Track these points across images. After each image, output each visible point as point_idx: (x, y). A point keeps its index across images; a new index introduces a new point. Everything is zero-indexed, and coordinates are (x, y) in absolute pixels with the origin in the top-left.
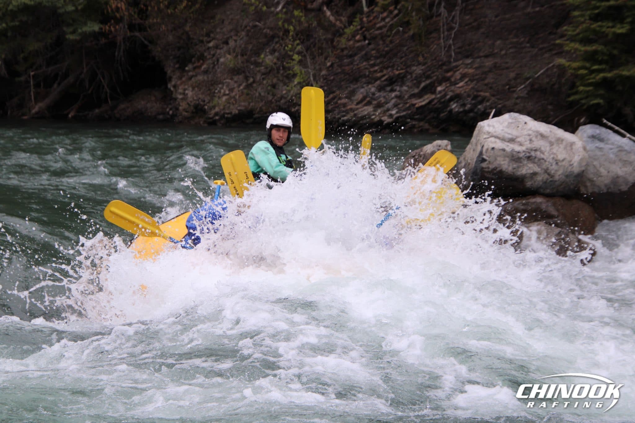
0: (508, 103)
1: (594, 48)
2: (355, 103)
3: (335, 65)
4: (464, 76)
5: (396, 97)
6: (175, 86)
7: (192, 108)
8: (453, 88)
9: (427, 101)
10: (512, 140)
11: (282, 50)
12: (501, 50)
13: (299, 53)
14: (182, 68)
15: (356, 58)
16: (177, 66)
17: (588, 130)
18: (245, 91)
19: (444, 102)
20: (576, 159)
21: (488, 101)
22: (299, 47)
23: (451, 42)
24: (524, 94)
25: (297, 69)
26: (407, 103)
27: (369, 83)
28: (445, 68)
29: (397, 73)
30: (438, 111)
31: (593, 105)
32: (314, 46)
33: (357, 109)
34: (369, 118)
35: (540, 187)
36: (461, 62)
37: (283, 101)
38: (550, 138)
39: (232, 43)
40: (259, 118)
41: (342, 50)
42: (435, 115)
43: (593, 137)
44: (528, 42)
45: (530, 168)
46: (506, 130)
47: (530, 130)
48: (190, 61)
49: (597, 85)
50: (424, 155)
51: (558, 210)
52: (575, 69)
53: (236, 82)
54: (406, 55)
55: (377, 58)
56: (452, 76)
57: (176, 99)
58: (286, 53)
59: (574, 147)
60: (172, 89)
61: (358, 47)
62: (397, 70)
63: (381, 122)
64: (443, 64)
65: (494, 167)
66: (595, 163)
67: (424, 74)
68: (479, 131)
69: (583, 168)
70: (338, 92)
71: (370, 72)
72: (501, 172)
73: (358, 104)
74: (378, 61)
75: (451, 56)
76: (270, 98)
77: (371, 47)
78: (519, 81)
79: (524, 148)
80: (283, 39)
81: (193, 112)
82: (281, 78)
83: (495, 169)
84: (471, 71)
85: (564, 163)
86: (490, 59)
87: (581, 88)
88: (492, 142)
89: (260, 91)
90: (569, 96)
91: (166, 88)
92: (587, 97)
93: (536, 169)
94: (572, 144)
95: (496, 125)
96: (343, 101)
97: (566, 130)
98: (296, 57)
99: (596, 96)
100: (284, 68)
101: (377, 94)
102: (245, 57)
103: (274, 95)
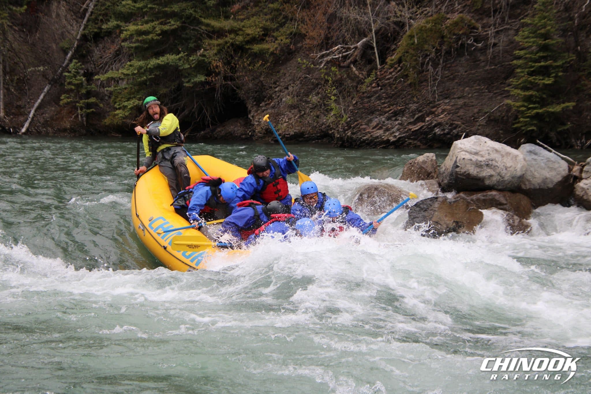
0: (473, 129)
1: (530, 93)
2: (371, 128)
3: (359, 103)
4: (443, 111)
5: (399, 124)
6: (253, 117)
7: (264, 131)
8: (436, 118)
9: (419, 127)
10: (476, 154)
11: (323, 93)
12: (469, 94)
13: (334, 95)
14: (258, 105)
15: (372, 98)
16: (255, 103)
17: (527, 147)
18: (299, 120)
19: (430, 128)
20: (519, 166)
21: (460, 127)
22: (335, 91)
23: (435, 88)
24: (484, 123)
25: (333, 105)
26: (406, 128)
27: (380, 115)
28: (431, 105)
29: (400, 108)
30: (426, 133)
31: (529, 131)
32: (345, 91)
33: (373, 132)
34: (381, 138)
35: (495, 185)
36: (442, 101)
37: (323, 126)
38: (502, 153)
39: (290, 89)
40: (307, 137)
41: (363, 93)
42: (425, 136)
43: (530, 152)
44: (486, 89)
45: (488, 172)
46: (473, 147)
47: (488, 147)
48: (263, 100)
49: (532, 117)
50: (418, 163)
51: (506, 200)
52: (517, 107)
53: (293, 114)
54: (405, 97)
55: (386, 98)
56: (436, 111)
57: (253, 125)
58: (326, 95)
59: (517, 158)
60: (251, 118)
61: (373, 91)
62: (400, 106)
63: (388, 140)
64: (430, 103)
65: (464, 171)
66: (531, 169)
67: (417, 109)
68: (455, 147)
69: (524, 173)
70: (360, 121)
71: (381, 108)
72: (469, 174)
73: (373, 128)
74: (387, 100)
75: (435, 97)
76: (315, 124)
77: (382, 91)
78: (480, 114)
79: (484, 159)
80: (324, 86)
81: (264, 134)
82: (322, 112)
83: (465, 172)
84: (448, 107)
85: (511, 169)
86: (461, 100)
87: (522, 119)
88: (463, 155)
89: (309, 119)
90: (514, 124)
91: (248, 117)
92: (525, 126)
93: (493, 173)
94: (516, 156)
95: (466, 143)
96: (364, 127)
97: (512, 147)
98: (332, 97)
99: (532, 125)
100: (325, 105)
101: (387, 122)
102: (299, 98)
103: (318, 122)
